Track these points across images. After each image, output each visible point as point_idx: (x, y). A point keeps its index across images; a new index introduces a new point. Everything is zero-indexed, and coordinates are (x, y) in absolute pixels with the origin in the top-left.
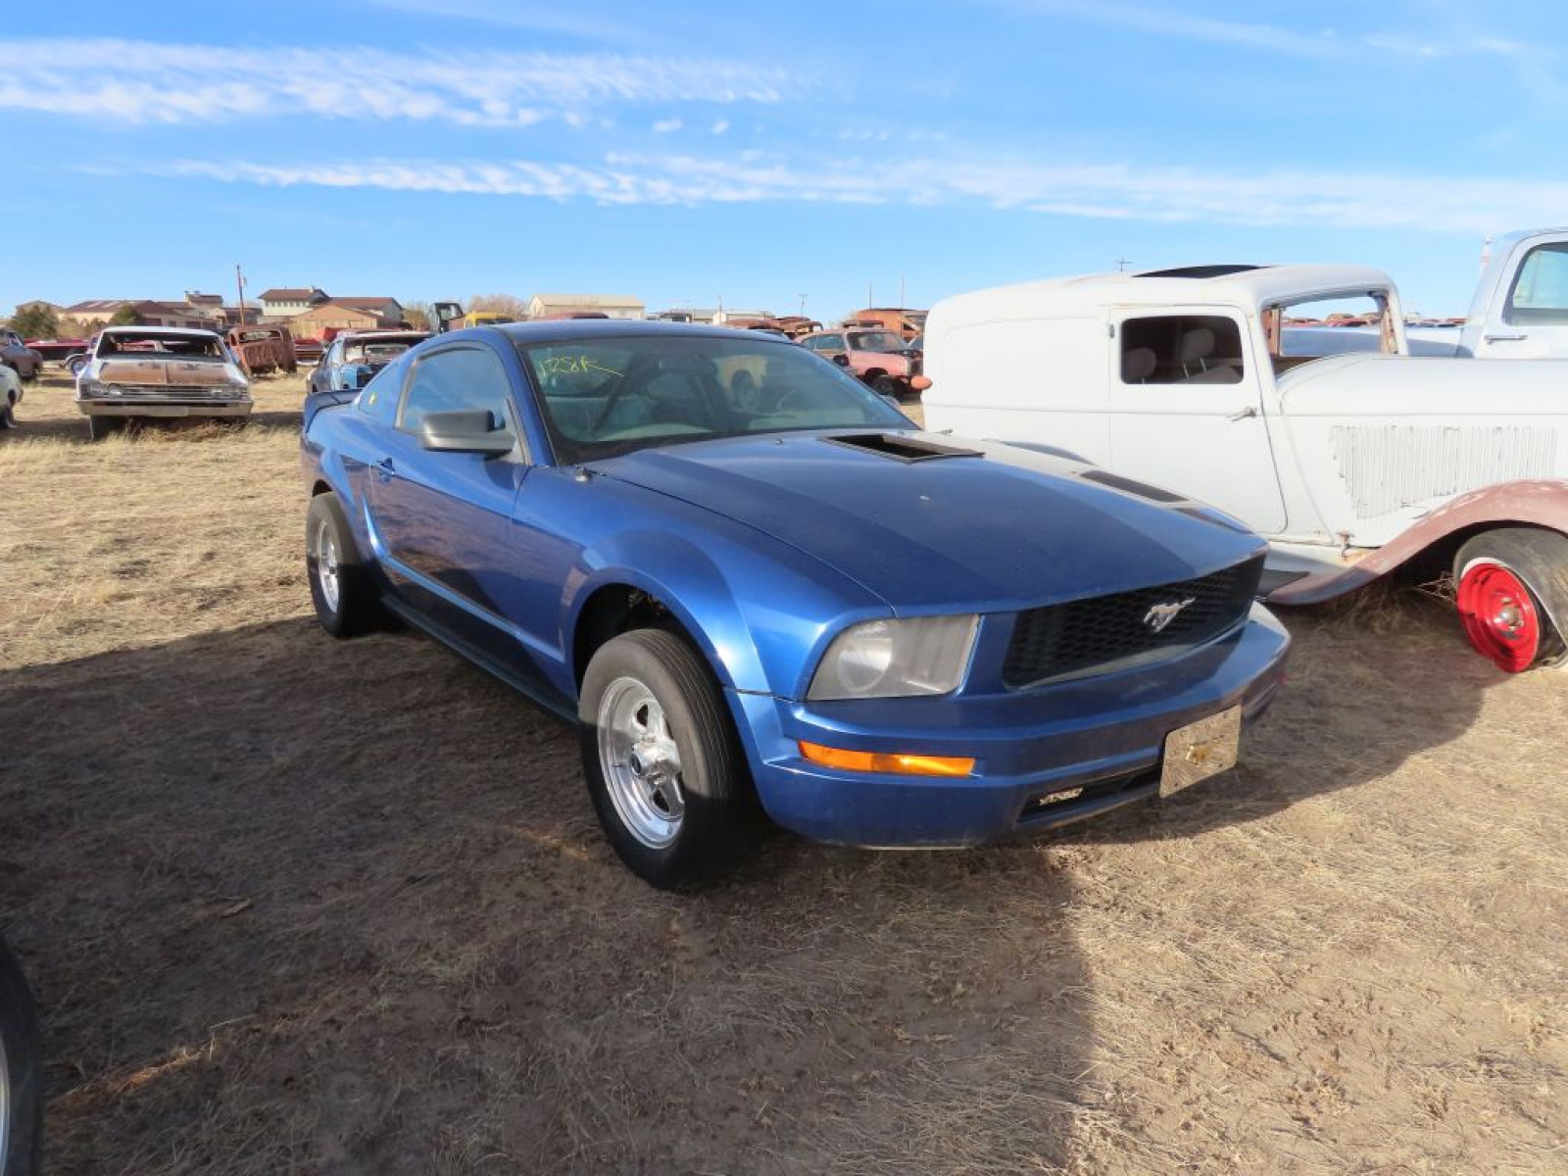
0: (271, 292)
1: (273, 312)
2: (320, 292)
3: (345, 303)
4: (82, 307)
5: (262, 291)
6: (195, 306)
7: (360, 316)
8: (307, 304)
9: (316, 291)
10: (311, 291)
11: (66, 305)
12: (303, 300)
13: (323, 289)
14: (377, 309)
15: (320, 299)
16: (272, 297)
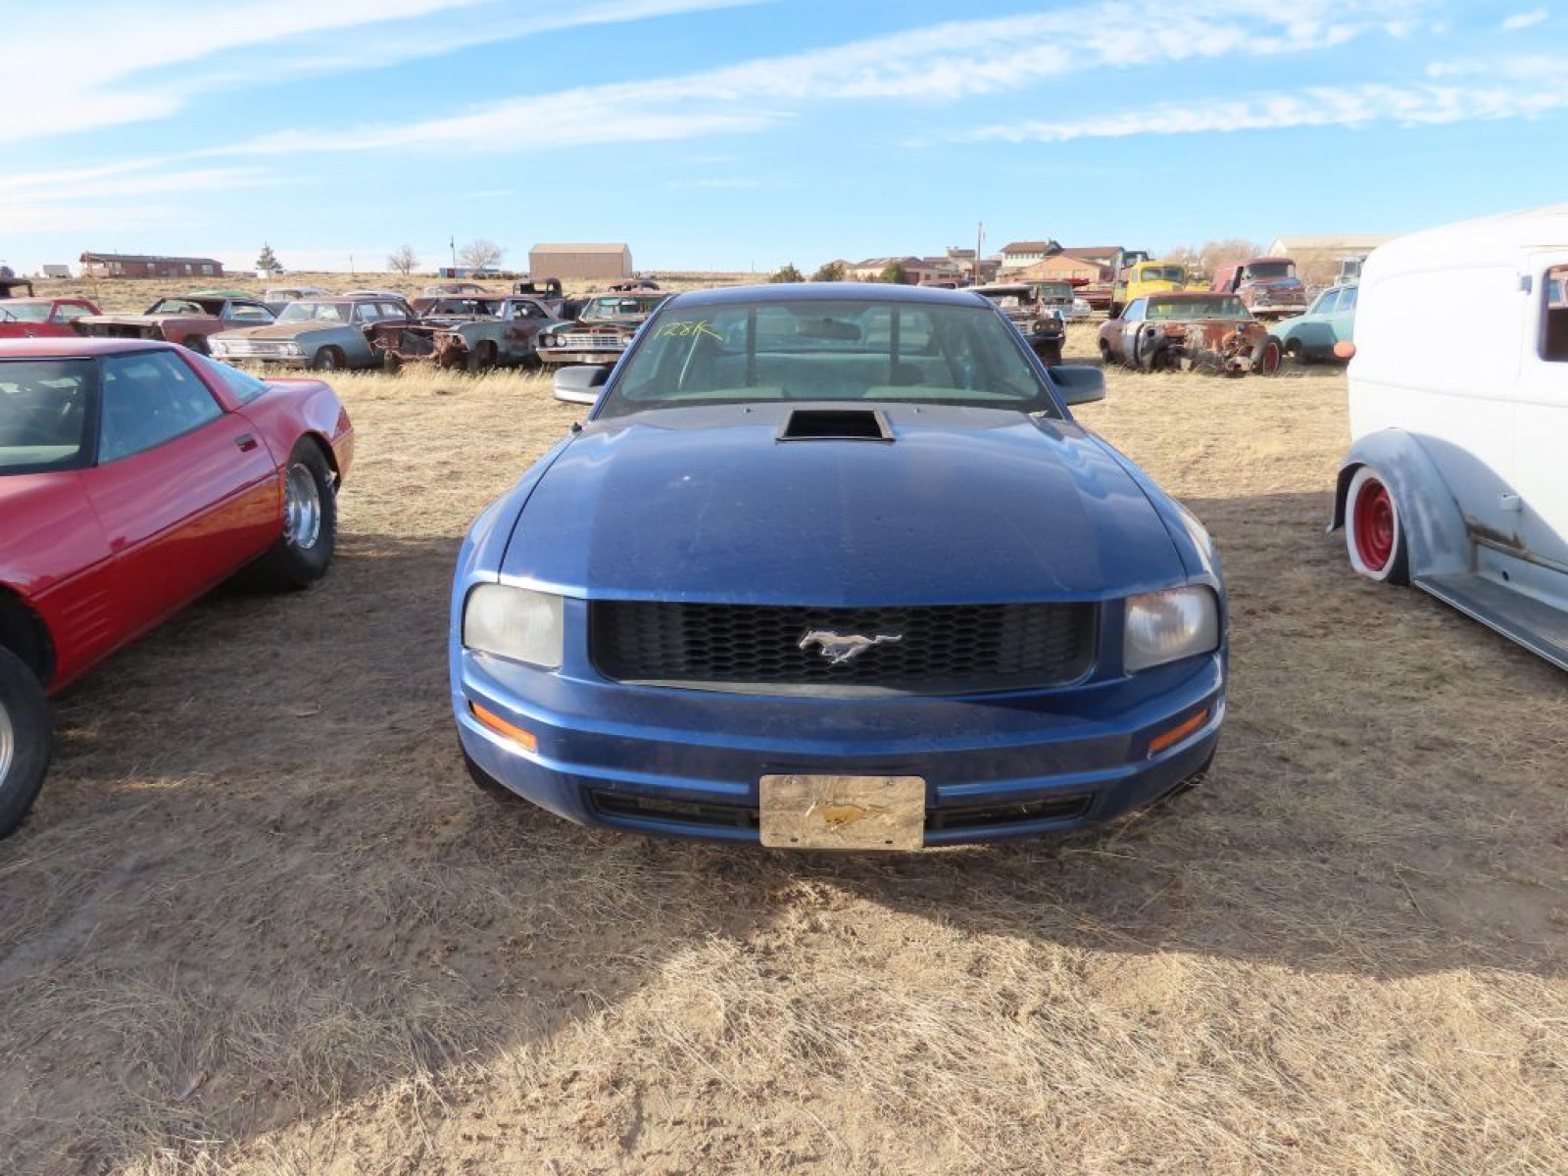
0: (1013, 245)
1: (1010, 263)
2: (1056, 243)
3: (1075, 254)
4: (864, 265)
5: (1004, 245)
6: (952, 260)
7: (1085, 266)
8: (1042, 255)
9: (1051, 243)
10: (1047, 243)
11: (855, 261)
12: (1038, 252)
13: (1058, 241)
14: (1105, 258)
15: (1055, 250)
16: (1013, 250)
